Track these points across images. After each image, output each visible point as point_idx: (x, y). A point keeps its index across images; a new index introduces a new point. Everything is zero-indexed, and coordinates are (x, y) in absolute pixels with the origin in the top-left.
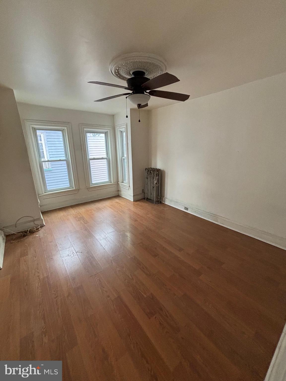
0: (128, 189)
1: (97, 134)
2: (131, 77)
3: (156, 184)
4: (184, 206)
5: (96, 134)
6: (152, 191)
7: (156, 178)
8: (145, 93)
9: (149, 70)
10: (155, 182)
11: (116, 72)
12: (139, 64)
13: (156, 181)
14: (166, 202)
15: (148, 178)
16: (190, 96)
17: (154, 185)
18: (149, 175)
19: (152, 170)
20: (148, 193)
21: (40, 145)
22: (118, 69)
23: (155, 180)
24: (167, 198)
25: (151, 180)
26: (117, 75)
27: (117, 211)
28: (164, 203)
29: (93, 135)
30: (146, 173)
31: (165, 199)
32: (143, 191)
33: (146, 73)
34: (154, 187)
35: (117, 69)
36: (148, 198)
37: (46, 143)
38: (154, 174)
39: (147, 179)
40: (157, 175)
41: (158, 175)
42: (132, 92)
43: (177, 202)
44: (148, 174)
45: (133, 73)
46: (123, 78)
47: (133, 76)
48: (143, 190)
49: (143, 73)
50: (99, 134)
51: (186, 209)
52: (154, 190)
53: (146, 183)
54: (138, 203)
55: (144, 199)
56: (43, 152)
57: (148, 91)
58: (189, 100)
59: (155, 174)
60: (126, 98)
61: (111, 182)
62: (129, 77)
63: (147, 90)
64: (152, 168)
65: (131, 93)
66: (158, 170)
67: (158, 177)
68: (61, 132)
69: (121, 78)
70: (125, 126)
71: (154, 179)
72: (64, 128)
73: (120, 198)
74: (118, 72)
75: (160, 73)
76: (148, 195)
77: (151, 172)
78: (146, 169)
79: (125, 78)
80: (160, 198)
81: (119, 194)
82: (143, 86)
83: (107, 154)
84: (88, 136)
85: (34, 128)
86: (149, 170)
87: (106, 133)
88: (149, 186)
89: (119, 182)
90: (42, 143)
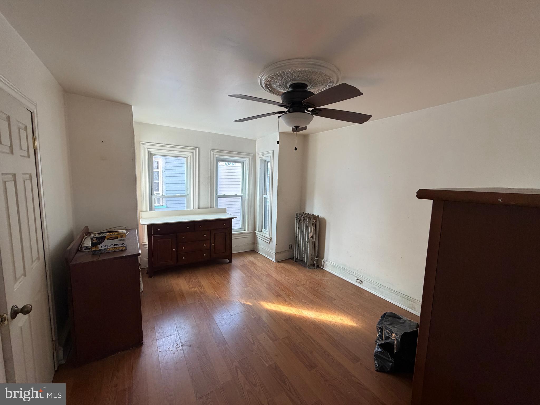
0: (269, 242)
1: (231, 163)
2: (287, 90)
3: (312, 237)
4: (356, 277)
5: (229, 163)
6: (305, 248)
7: (311, 229)
8: (306, 112)
9: (313, 81)
10: (310, 235)
11: (267, 84)
12: (301, 74)
13: (312, 234)
14: (326, 268)
15: (299, 227)
16: (371, 116)
17: (308, 238)
18: (301, 223)
19: (306, 217)
20: (298, 250)
21: (155, 174)
22: (271, 81)
23: (310, 232)
24: (327, 261)
25: (303, 232)
26: (268, 88)
27: (251, 277)
28: (323, 268)
29: (226, 164)
30: (297, 219)
31: (324, 262)
32: (291, 247)
33: (309, 87)
34: (308, 243)
35: (269, 80)
36: (297, 258)
37: (163, 172)
38: (309, 222)
39: (299, 229)
40: (313, 224)
41: (315, 224)
42: (287, 110)
43: (345, 270)
44: (299, 221)
45: (290, 86)
46: (276, 93)
47: (290, 90)
48: (291, 245)
49: (305, 86)
50: (234, 163)
51: (360, 282)
52: (307, 247)
53: (296, 235)
54: (282, 264)
55: (292, 259)
56: (158, 183)
57: (310, 109)
58: (371, 121)
59: (311, 223)
60: (279, 117)
61: (245, 231)
62: (284, 91)
63: (308, 108)
64: (306, 213)
65: (285, 111)
66: (316, 217)
67: (314, 228)
68: (184, 159)
69: (272, 92)
70: (271, 154)
71: (308, 229)
72: (190, 154)
73: (256, 255)
74: (270, 84)
75: (329, 86)
76: (298, 254)
77: (304, 220)
78: (296, 215)
79: (279, 92)
80: (317, 260)
81: (254, 249)
82: (304, 102)
83: (243, 190)
84: (219, 164)
85: (151, 153)
86: (301, 217)
87: (243, 163)
88: (301, 239)
89: (256, 231)
90: (158, 172)
